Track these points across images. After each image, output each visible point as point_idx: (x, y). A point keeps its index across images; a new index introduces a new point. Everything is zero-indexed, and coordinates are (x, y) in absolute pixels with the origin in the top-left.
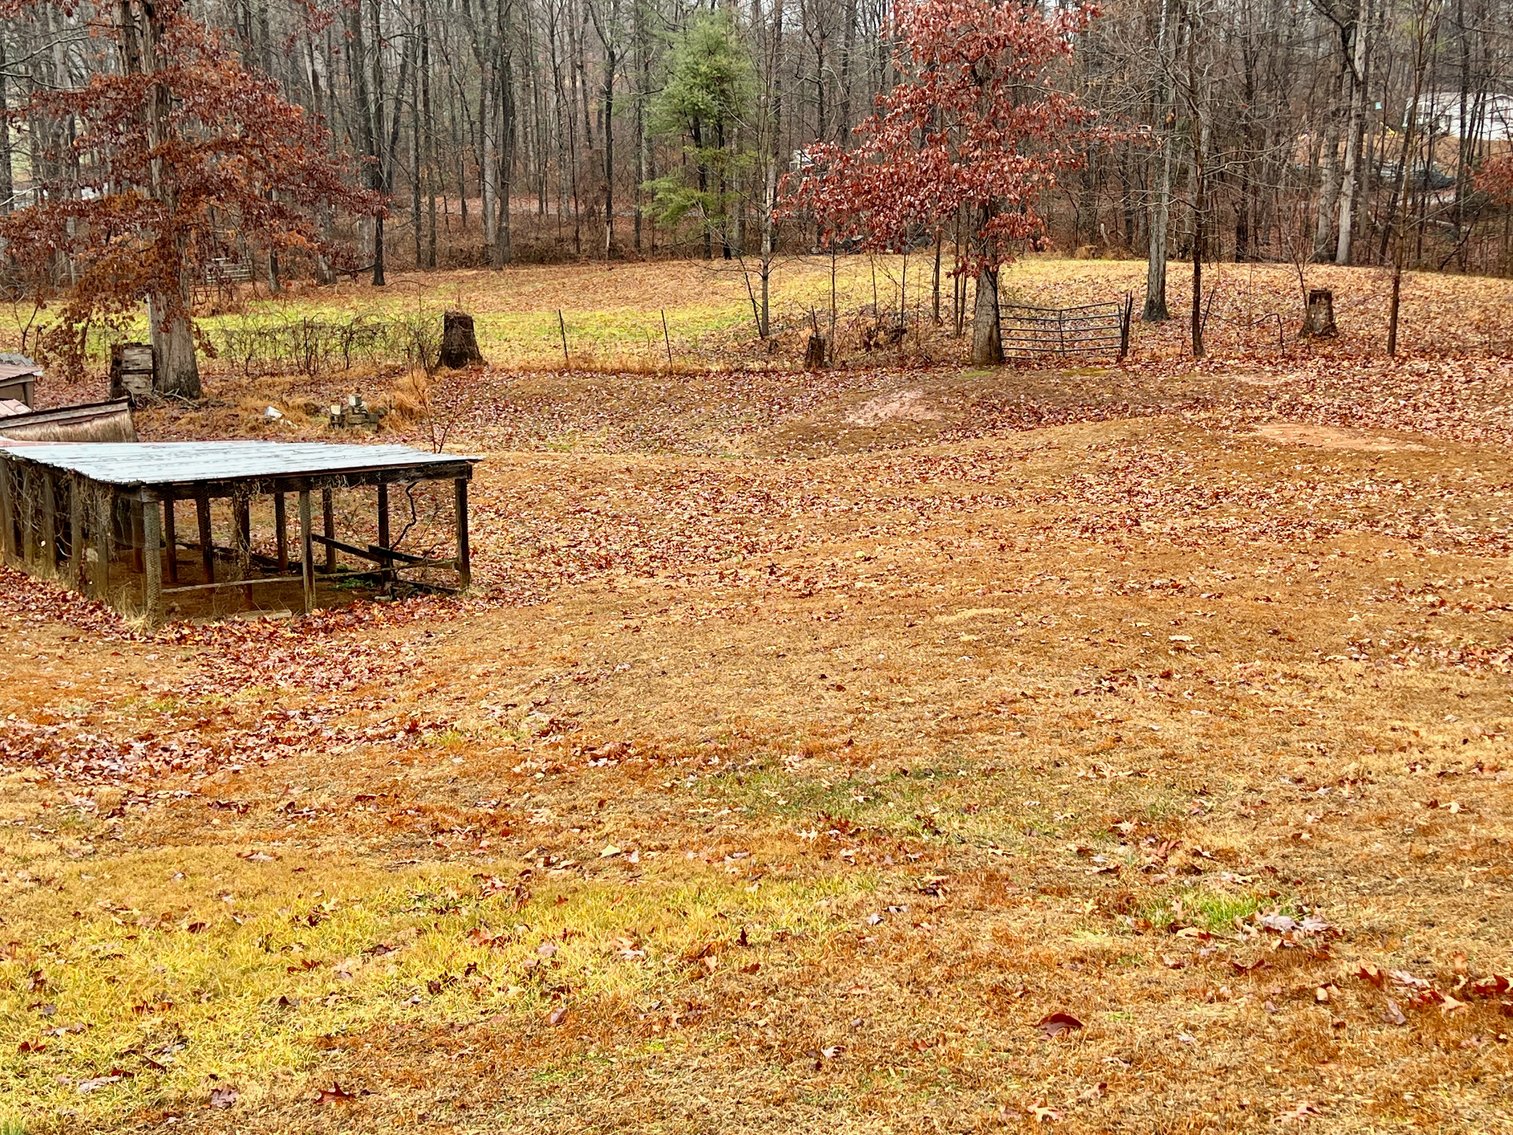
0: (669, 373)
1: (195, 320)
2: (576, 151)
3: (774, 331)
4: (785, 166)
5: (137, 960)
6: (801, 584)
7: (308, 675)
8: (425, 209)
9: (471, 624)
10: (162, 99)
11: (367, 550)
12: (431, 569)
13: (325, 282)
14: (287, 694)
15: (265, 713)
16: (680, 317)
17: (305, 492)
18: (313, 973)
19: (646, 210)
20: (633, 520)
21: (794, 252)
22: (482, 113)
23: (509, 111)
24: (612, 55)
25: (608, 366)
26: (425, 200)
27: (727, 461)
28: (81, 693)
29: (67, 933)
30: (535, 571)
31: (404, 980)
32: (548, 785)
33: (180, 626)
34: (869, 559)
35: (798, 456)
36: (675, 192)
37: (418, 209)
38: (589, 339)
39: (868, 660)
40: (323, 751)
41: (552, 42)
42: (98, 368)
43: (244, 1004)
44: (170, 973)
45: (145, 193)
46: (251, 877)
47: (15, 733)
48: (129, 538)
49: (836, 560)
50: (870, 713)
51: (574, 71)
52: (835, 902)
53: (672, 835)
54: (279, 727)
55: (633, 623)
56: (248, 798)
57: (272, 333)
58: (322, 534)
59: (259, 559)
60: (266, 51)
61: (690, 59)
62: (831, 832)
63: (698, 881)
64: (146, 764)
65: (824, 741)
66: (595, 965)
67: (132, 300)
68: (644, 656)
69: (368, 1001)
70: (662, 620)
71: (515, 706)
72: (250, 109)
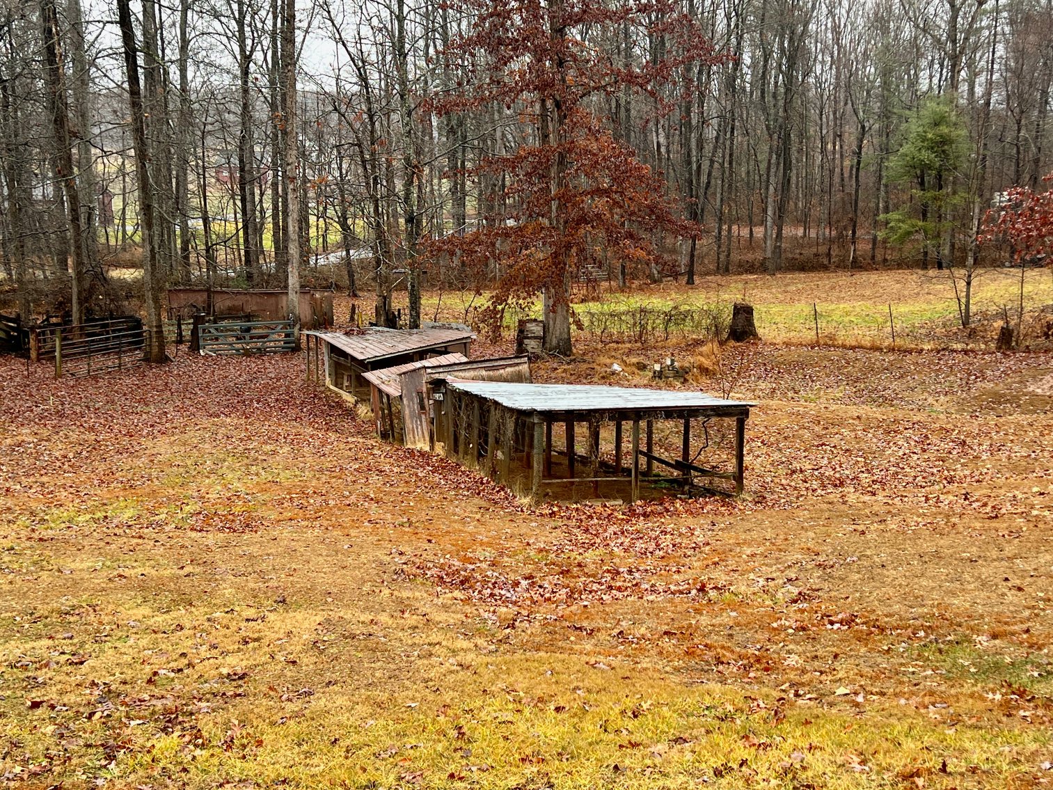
0: (892, 350)
1: (571, 305)
2: (833, 193)
3: (974, 322)
4: (988, 203)
5: (522, 727)
6: (988, 509)
7: (632, 545)
8: (724, 233)
9: (742, 519)
10: (561, 162)
11: (673, 463)
12: (716, 479)
13: (655, 282)
14: (619, 556)
15: (605, 568)
16: (902, 310)
17: (636, 422)
18: (635, 751)
19: (881, 235)
20: (861, 453)
21: (992, 265)
22: (769, 168)
23: (788, 166)
24: (863, 127)
25: (847, 343)
26: (725, 227)
27: (934, 415)
28: (489, 544)
29: (479, 703)
30: (788, 485)
31: (697, 764)
32: (798, 638)
33: (552, 505)
34: (1043, 494)
35: (988, 414)
36: (903, 222)
37: (720, 233)
38: (834, 324)
39: (1042, 570)
40: (642, 598)
41: (821, 119)
42: (510, 334)
43: (590, 766)
44: (542, 737)
45: (546, 222)
46: (595, 680)
47: (449, 567)
48: (523, 446)
49: (1017, 493)
50: (1043, 610)
51: (835, 139)
52: (1015, 749)
53: (888, 685)
54: (613, 579)
55: (860, 528)
56: (594, 625)
57: (619, 315)
58: (645, 450)
59: (603, 464)
60: (628, 129)
61: (920, 129)
62: (1013, 696)
63: (910, 720)
64: (528, 595)
65: (1006, 627)
66: (833, 773)
67: (534, 291)
68: (868, 553)
69: (672, 775)
70: (882, 527)
71: (773, 579)
72: (617, 167)
